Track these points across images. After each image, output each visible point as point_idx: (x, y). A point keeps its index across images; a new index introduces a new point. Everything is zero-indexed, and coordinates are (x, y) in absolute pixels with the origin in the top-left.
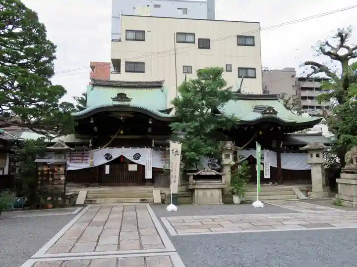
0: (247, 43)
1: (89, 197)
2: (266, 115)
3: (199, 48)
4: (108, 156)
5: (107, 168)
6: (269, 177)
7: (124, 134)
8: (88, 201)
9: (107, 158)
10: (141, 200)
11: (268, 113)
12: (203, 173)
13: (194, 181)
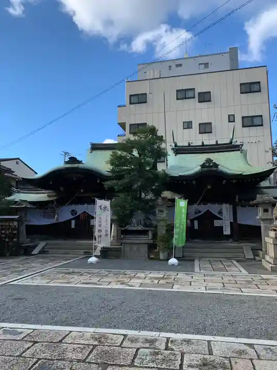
0: (252, 90)
1: (46, 248)
2: (205, 169)
3: (199, 102)
4: (74, 212)
5: (73, 222)
6: (229, 234)
7: (84, 192)
8: (42, 252)
9: (72, 214)
10: (85, 252)
11: (207, 167)
12: (130, 228)
13: (122, 236)
